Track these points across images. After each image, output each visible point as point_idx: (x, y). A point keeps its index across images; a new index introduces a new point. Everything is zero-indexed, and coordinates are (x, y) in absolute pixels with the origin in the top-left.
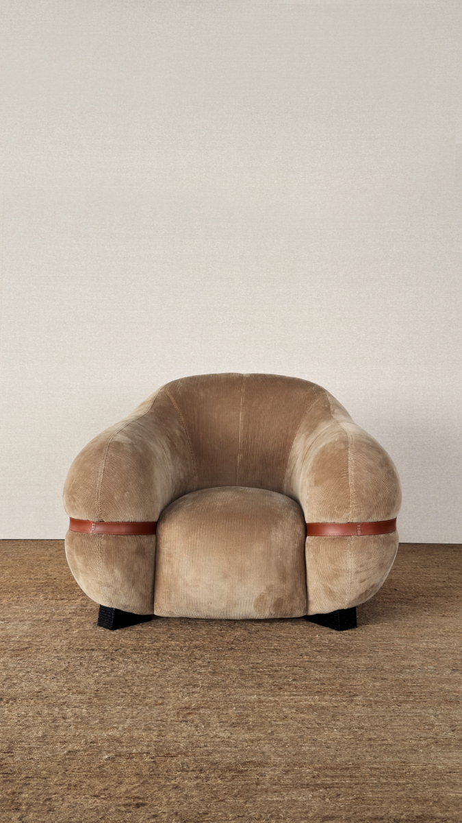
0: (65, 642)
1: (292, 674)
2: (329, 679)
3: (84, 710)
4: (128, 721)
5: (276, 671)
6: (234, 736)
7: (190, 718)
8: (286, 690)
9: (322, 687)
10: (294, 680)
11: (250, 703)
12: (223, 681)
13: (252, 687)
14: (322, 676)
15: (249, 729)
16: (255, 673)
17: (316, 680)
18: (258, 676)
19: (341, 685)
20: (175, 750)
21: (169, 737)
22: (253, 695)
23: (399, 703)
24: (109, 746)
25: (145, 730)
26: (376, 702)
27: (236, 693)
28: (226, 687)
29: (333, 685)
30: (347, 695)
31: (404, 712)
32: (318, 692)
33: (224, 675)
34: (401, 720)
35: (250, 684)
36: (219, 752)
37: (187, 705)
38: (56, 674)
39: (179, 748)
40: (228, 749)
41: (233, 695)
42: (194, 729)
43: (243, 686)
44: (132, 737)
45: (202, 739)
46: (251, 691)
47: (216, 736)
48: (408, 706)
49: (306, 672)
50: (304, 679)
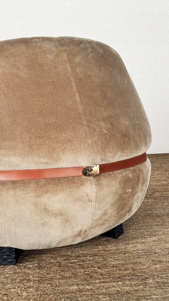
1: (96, 262)
2: (123, 265)
5: (84, 261)
8: (96, 278)
9: (120, 272)
10: (99, 268)
11: (73, 293)
12: (48, 274)
13: (70, 278)
14: (117, 262)
16: (69, 265)
17: (114, 266)
18: (72, 267)
22: (74, 285)
27: (60, 284)
28: (52, 279)
29: (127, 270)
32: (119, 277)
33: (48, 268)
35: (68, 274)
41: (59, 286)
43: (63, 278)
46: (70, 281)
49: (105, 260)
50: (105, 266)
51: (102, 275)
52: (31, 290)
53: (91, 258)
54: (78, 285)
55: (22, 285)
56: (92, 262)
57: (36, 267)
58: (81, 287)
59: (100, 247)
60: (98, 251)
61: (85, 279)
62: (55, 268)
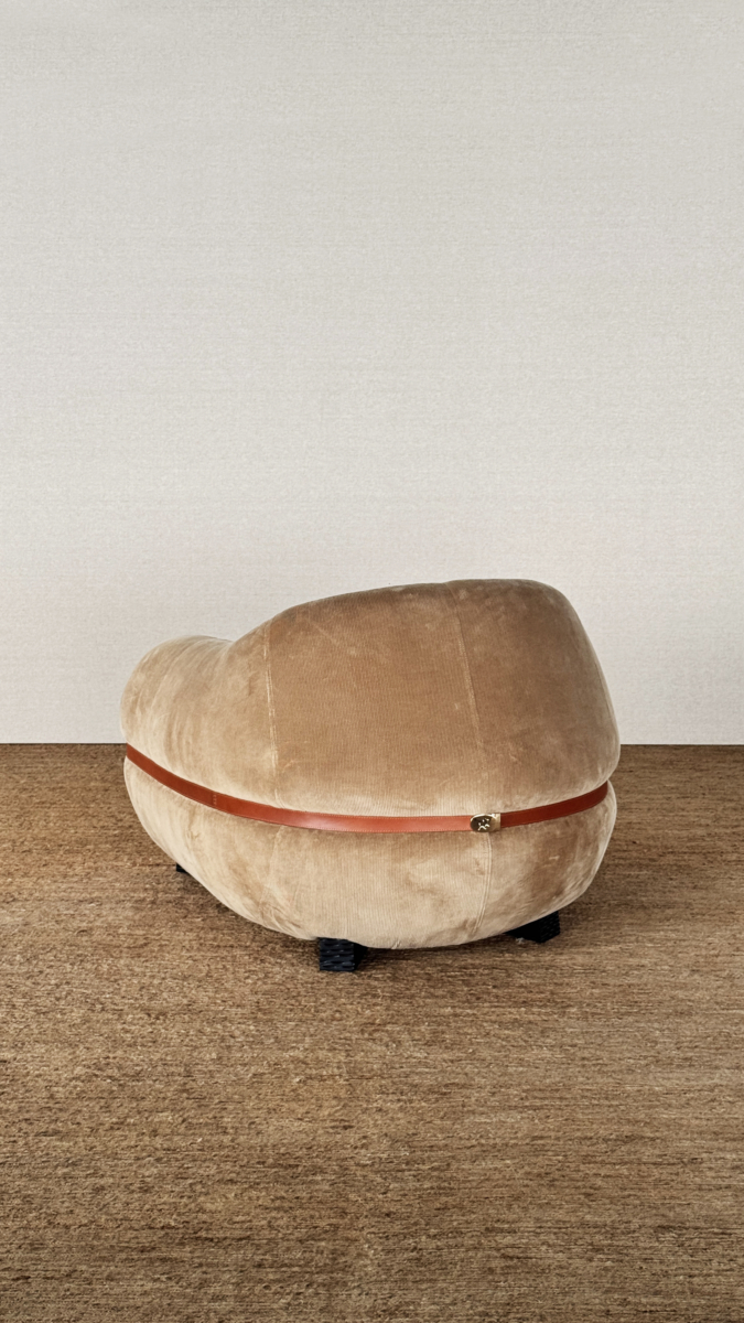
0: (192, 935)
1: (492, 978)
2: (538, 985)
3: (252, 1027)
4: (307, 1039)
5: (471, 975)
6: (432, 1056)
7: (376, 1035)
8: (486, 1001)
9: (529, 995)
10: (494, 987)
11: (445, 1017)
13: (444, 997)
14: (528, 981)
15: (447, 1048)
16: (445, 978)
17: (521, 986)
18: (449, 982)
19: (552, 993)
20: (369, 1072)
21: (358, 1058)
22: (447, 1007)
23: (620, 1016)
24: (295, 1069)
25: (329, 1050)
26: (593, 1014)
27: (426, 1005)
28: (413, 996)
29: (541, 993)
30: (559, 1006)
31: (625, 1027)
32: (524, 1002)
33: (408, 981)
34: (620, 1036)
35: (440, 992)
36: (417, 1074)
37: (370, 1021)
38: (200, 981)
39: (372, 1070)
40: (427, 1070)
41: (423, 1007)
42: (384, 1048)
43: (433, 996)
44: (317, 1058)
45: (396, 1059)
46: (442, 1002)
47: (411, 1056)
48: (631, 1019)
49: (509, 976)
50: (508, 985)
51: (497, 997)
52: (378, 1008)
53: (486, 972)
54: (453, 1007)
55: (363, 1001)
56: (486, 978)
57: (389, 978)
58: (458, 1011)
59: (507, 955)
60: (502, 962)
61: (468, 1001)
62: (420, 982)
